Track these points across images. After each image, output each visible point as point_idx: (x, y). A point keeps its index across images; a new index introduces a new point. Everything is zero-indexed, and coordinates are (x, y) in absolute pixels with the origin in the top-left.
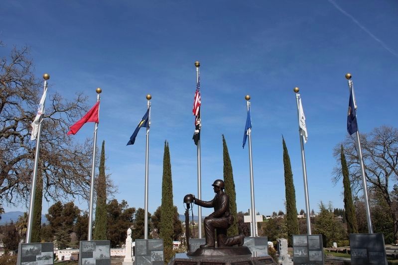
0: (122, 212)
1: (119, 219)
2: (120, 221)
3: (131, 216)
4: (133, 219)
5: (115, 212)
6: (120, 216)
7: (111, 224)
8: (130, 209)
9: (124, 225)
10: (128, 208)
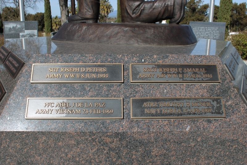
0: (199, 7)
1: (196, 13)
2: (197, 15)
3: (206, 11)
4: (207, 13)
5: (193, 8)
6: (197, 10)
7: (190, 17)
8: (205, 5)
9: (199, 18)
10: (204, 4)
